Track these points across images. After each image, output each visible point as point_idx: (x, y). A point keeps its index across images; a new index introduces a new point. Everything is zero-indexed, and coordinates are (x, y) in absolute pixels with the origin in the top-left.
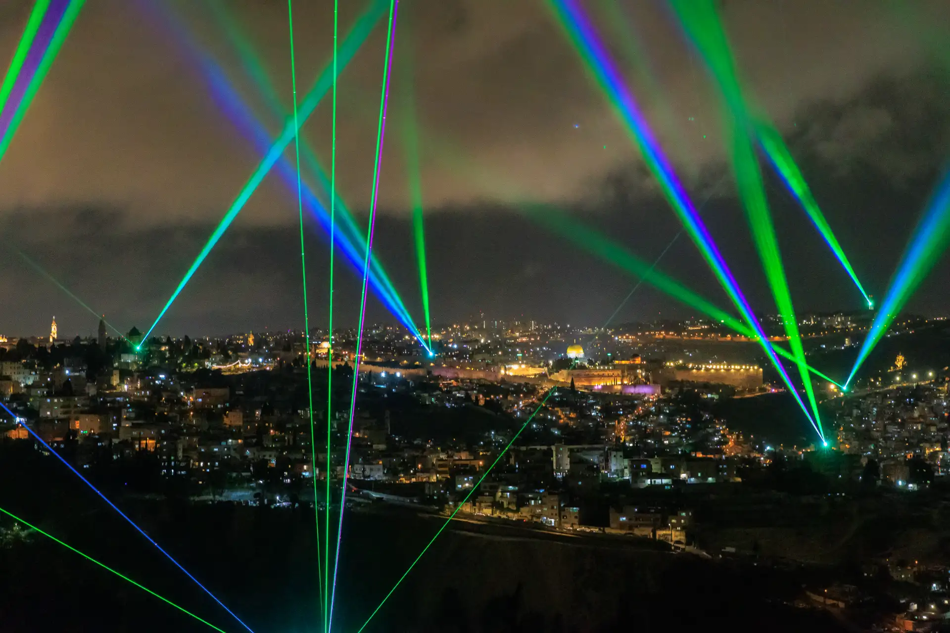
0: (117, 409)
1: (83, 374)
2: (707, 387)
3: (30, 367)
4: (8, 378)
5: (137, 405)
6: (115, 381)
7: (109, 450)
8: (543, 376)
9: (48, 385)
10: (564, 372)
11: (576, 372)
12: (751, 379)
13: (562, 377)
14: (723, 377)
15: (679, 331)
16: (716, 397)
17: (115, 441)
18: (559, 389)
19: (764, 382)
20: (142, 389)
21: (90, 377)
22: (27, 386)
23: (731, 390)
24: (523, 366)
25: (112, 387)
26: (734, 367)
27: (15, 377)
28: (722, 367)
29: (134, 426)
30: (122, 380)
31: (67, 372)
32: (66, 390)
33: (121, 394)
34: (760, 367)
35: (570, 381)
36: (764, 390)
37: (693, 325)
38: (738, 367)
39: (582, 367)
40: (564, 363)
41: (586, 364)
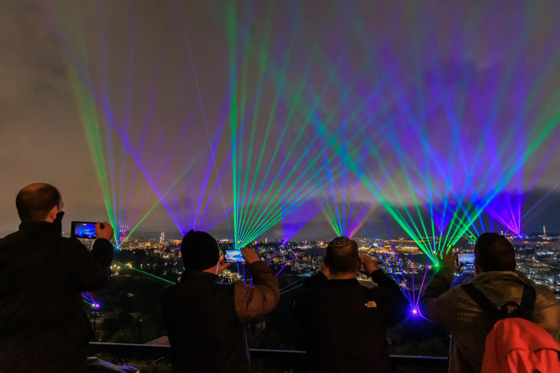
0: (282, 256)
1: (275, 249)
2: (405, 252)
3: (264, 248)
4: (260, 250)
5: (286, 256)
6: (281, 251)
7: (281, 265)
8: (368, 250)
9: (268, 252)
10: (373, 249)
11: (376, 249)
12: (416, 250)
13: (373, 250)
14: (409, 250)
15: (398, 240)
16: (408, 254)
17: (282, 263)
18: (372, 252)
19: (419, 251)
20: (286, 252)
21: (276, 250)
22: (263, 252)
23: (410, 253)
24: (364, 247)
25: (280, 252)
26: (412, 248)
27: (261, 250)
28: (409, 248)
29: (286, 260)
30: (282, 251)
31: (271, 249)
32: (271, 253)
33: (282, 253)
34: (417, 247)
35: (375, 251)
36: (419, 253)
37: (400, 238)
39: (377, 248)
40: (373, 247)
41: (378, 247)
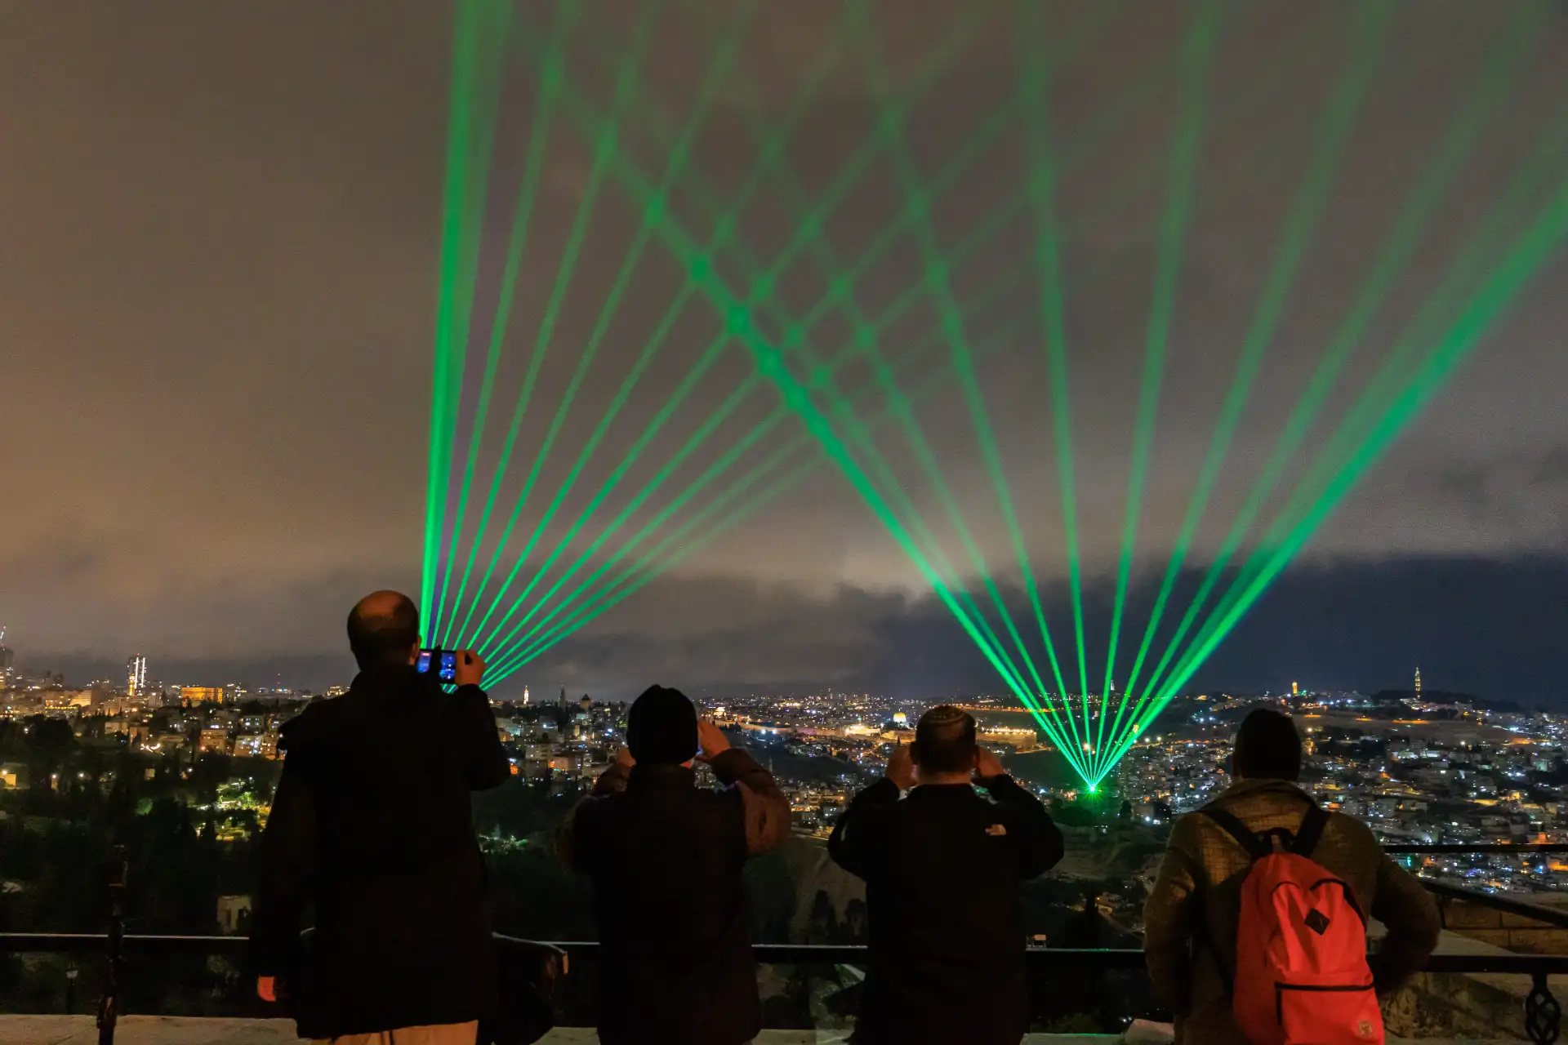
0: (581, 754)
1: (556, 727)
2: (996, 745)
3: (517, 722)
4: (502, 730)
5: (593, 751)
6: (577, 733)
7: (576, 783)
8: (877, 735)
9: (532, 735)
10: (892, 732)
11: (902, 732)
12: (1028, 739)
13: (890, 735)
14: (1007, 739)
15: (973, 703)
16: (1003, 752)
17: (580, 777)
18: (889, 745)
19: (1038, 741)
20: (596, 739)
21: (560, 730)
22: (516, 736)
23: (1013, 748)
24: (863, 727)
25: (574, 737)
26: (1016, 731)
27: (507, 729)
28: (1006, 730)
29: (593, 766)
30: (581, 733)
31: (545, 726)
32: (544, 740)
33: (582, 743)
34: (1035, 731)
35: (896, 739)
36: (1038, 748)
37: (983, 699)
38: (1018, 731)
39: (905, 729)
40: (892, 726)
41: (908, 727)
